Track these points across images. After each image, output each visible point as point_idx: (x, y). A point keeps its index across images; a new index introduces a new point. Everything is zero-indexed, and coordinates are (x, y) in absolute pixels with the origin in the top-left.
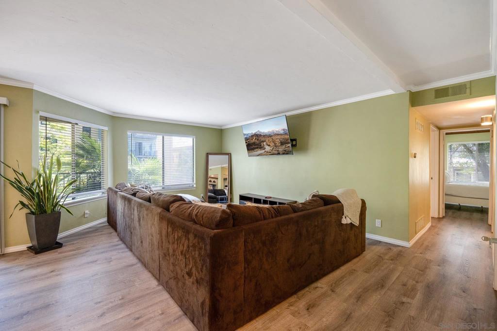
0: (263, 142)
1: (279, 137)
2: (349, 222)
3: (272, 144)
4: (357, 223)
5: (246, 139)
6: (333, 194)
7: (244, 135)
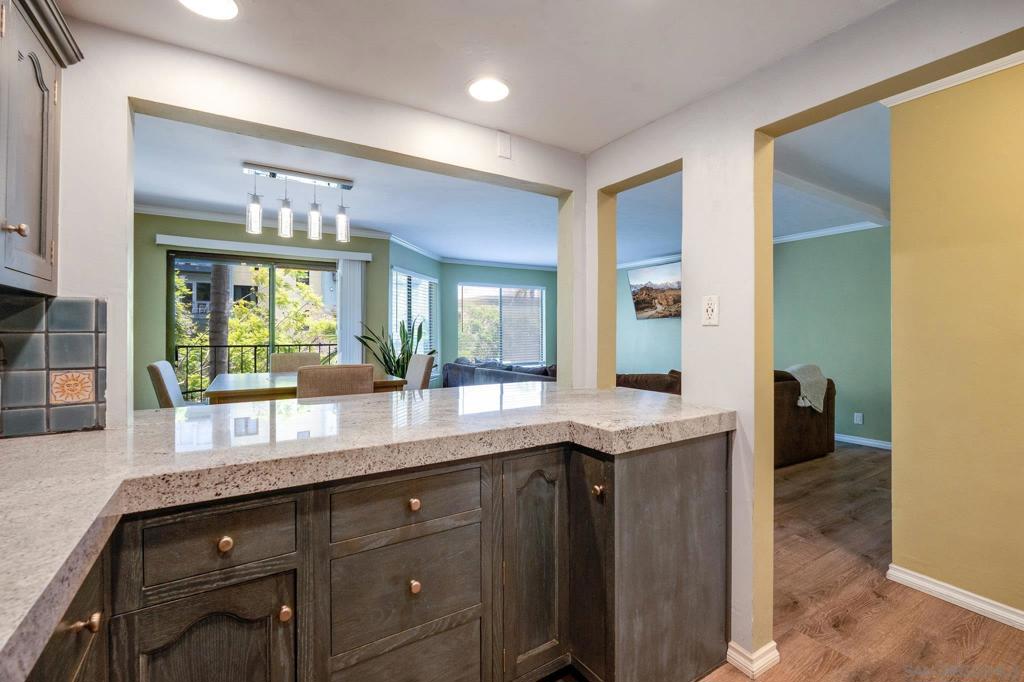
0: (654, 299)
1: (672, 293)
2: (808, 404)
3: (664, 302)
4: (820, 407)
5: (634, 294)
6: (787, 370)
7: (631, 286)
